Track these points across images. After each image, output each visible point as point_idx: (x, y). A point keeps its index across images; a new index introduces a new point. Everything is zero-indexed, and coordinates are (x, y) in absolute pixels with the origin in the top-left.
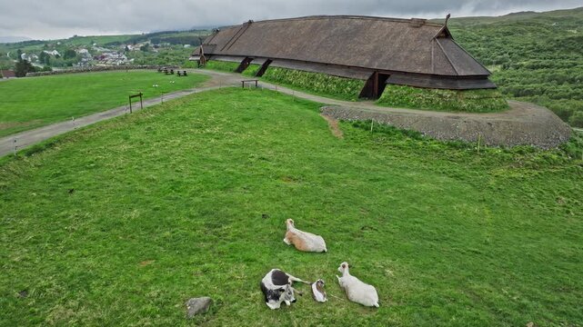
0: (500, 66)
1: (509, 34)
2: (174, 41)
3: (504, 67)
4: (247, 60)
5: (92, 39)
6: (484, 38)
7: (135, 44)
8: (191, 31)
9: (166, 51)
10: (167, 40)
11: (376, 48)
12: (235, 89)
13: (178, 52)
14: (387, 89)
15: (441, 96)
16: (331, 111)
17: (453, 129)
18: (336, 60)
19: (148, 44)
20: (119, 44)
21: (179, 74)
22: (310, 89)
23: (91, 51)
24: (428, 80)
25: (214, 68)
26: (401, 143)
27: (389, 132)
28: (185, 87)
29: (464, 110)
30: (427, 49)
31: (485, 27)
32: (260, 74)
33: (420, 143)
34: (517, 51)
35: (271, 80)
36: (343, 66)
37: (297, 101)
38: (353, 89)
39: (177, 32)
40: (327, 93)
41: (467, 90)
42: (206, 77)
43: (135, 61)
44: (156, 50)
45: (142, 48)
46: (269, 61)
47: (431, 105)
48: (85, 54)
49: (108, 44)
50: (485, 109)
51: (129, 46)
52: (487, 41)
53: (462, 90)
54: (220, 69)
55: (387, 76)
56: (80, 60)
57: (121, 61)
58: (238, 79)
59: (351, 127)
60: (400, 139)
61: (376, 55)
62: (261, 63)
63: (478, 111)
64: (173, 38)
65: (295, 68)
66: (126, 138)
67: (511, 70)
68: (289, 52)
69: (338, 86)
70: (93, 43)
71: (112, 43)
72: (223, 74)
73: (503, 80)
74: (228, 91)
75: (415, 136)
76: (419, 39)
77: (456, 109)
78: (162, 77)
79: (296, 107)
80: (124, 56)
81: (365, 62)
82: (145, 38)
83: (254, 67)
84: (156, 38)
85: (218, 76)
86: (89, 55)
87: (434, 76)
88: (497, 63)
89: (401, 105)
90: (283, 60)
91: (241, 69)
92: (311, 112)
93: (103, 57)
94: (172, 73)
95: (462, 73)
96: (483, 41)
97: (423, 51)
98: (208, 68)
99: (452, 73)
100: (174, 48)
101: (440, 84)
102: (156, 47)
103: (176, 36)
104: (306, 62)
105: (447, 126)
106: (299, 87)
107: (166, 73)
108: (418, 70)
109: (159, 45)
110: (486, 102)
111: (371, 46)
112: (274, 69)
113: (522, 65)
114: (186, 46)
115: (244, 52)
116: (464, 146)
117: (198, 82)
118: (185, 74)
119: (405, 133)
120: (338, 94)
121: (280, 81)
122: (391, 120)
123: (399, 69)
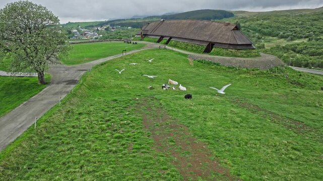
0: (307, 39)
1: (315, 20)
2: (123, 25)
3: (310, 40)
4: (162, 37)
5: (78, 24)
6: (300, 22)
7: (102, 27)
8: (132, 19)
9: (119, 31)
10: (119, 25)
11: (211, 34)
12: (157, 49)
13: (125, 31)
14: (213, 49)
15: (231, 51)
16: (191, 57)
17: (231, 63)
18: (196, 38)
19: (108, 27)
20: (92, 26)
21: (133, 43)
22: (186, 49)
23: (79, 31)
24: (228, 46)
25: (148, 41)
26: (212, 67)
27: (209, 63)
28: (137, 48)
29: (239, 56)
30: (228, 34)
31: (301, 16)
32: (167, 43)
33: (219, 67)
34: (318, 30)
35: (171, 46)
36: (199, 40)
37: (179, 53)
38: (201, 49)
39: (124, 20)
40: (192, 50)
41: (241, 49)
42: (145, 44)
43: (103, 36)
44: (113, 30)
45: (106, 29)
46: (171, 38)
47: (227, 55)
48: (76, 32)
49: (88, 27)
50: (248, 56)
51: (99, 28)
52: (302, 24)
53: (239, 49)
54: (150, 41)
55: (214, 44)
56: (73, 35)
57: (95, 36)
58: (158, 45)
59: (197, 62)
60: (213, 66)
61: (211, 36)
62: (168, 39)
63: (245, 57)
64: (122, 23)
65: (181, 41)
66: (124, 63)
67: (313, 41)
68: (179, 34)
69: (196, 48)
70: (78, 26)
71: (90, 26)
72: (151, 43)
73: (306, 47)
74: (154, 50)
75: (218, 65)
76: (226, 30)
77: (236, 56)
78: (126, 44)
79: (179, 56)
80: (96, 34)
81: (206, 39)
82: (106, 23)
83: (165, 40)
84: (112, 23)
85: (149, 44)
86: (78, 33)
87: (230, 44)
88: (306, 37)
89: (217, 55)
90: (176, 37)
91: (159, 41)
92: (184, 57)
93: (86, 34)
94: (130, 43)
95: (240, 43)
96: (299, 25)
97: (227, 35)
98: (144, 41)
99: (236, 43)
100: (122, 29)
101: (231, 47)
102: (113, 28)
103: (124, 22)
104: (185, 39)
105: (229, 61)
106: (181, 48)
107: (128, 43)
108: (224, 42)
109: (115, 27)
110: (249, 54)
111: (209, 33)
112: (173, 41)
113: (320, 39)
114: (129, 28)
115: (161, 34)
116: (234, 68)
117: (142, 46)
118: (136, 43)
119: (215, 64)
120: (196, 51)
121: (175, 46)
122: (211, 59)
123: (218, 41)
